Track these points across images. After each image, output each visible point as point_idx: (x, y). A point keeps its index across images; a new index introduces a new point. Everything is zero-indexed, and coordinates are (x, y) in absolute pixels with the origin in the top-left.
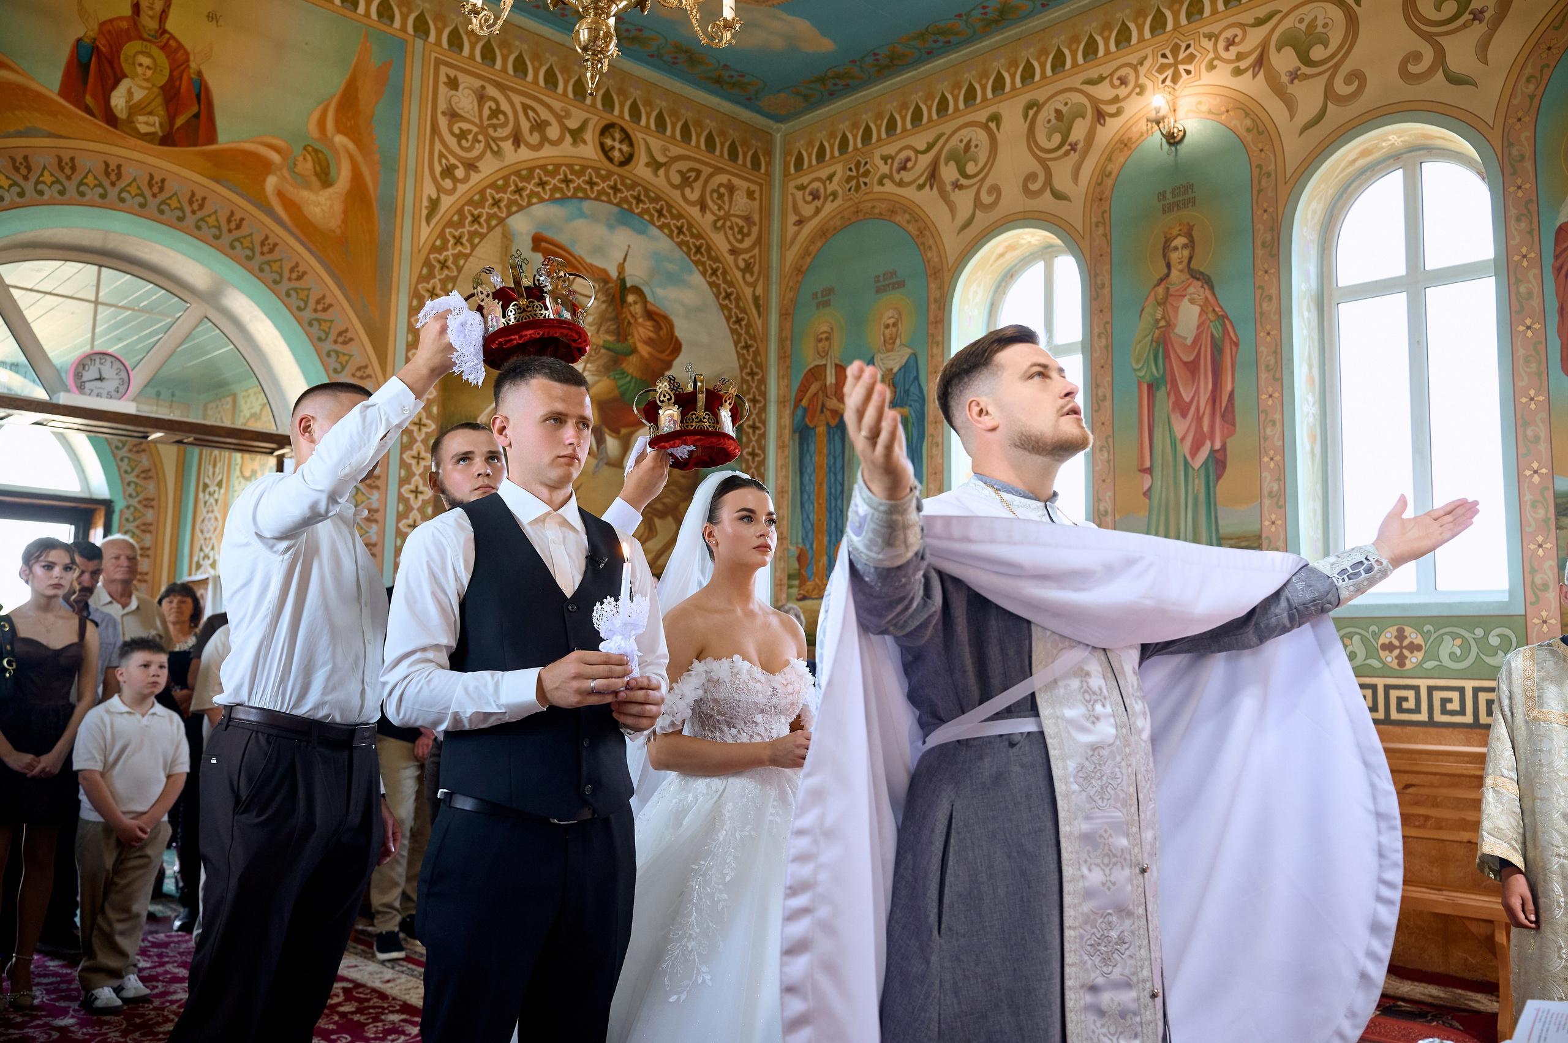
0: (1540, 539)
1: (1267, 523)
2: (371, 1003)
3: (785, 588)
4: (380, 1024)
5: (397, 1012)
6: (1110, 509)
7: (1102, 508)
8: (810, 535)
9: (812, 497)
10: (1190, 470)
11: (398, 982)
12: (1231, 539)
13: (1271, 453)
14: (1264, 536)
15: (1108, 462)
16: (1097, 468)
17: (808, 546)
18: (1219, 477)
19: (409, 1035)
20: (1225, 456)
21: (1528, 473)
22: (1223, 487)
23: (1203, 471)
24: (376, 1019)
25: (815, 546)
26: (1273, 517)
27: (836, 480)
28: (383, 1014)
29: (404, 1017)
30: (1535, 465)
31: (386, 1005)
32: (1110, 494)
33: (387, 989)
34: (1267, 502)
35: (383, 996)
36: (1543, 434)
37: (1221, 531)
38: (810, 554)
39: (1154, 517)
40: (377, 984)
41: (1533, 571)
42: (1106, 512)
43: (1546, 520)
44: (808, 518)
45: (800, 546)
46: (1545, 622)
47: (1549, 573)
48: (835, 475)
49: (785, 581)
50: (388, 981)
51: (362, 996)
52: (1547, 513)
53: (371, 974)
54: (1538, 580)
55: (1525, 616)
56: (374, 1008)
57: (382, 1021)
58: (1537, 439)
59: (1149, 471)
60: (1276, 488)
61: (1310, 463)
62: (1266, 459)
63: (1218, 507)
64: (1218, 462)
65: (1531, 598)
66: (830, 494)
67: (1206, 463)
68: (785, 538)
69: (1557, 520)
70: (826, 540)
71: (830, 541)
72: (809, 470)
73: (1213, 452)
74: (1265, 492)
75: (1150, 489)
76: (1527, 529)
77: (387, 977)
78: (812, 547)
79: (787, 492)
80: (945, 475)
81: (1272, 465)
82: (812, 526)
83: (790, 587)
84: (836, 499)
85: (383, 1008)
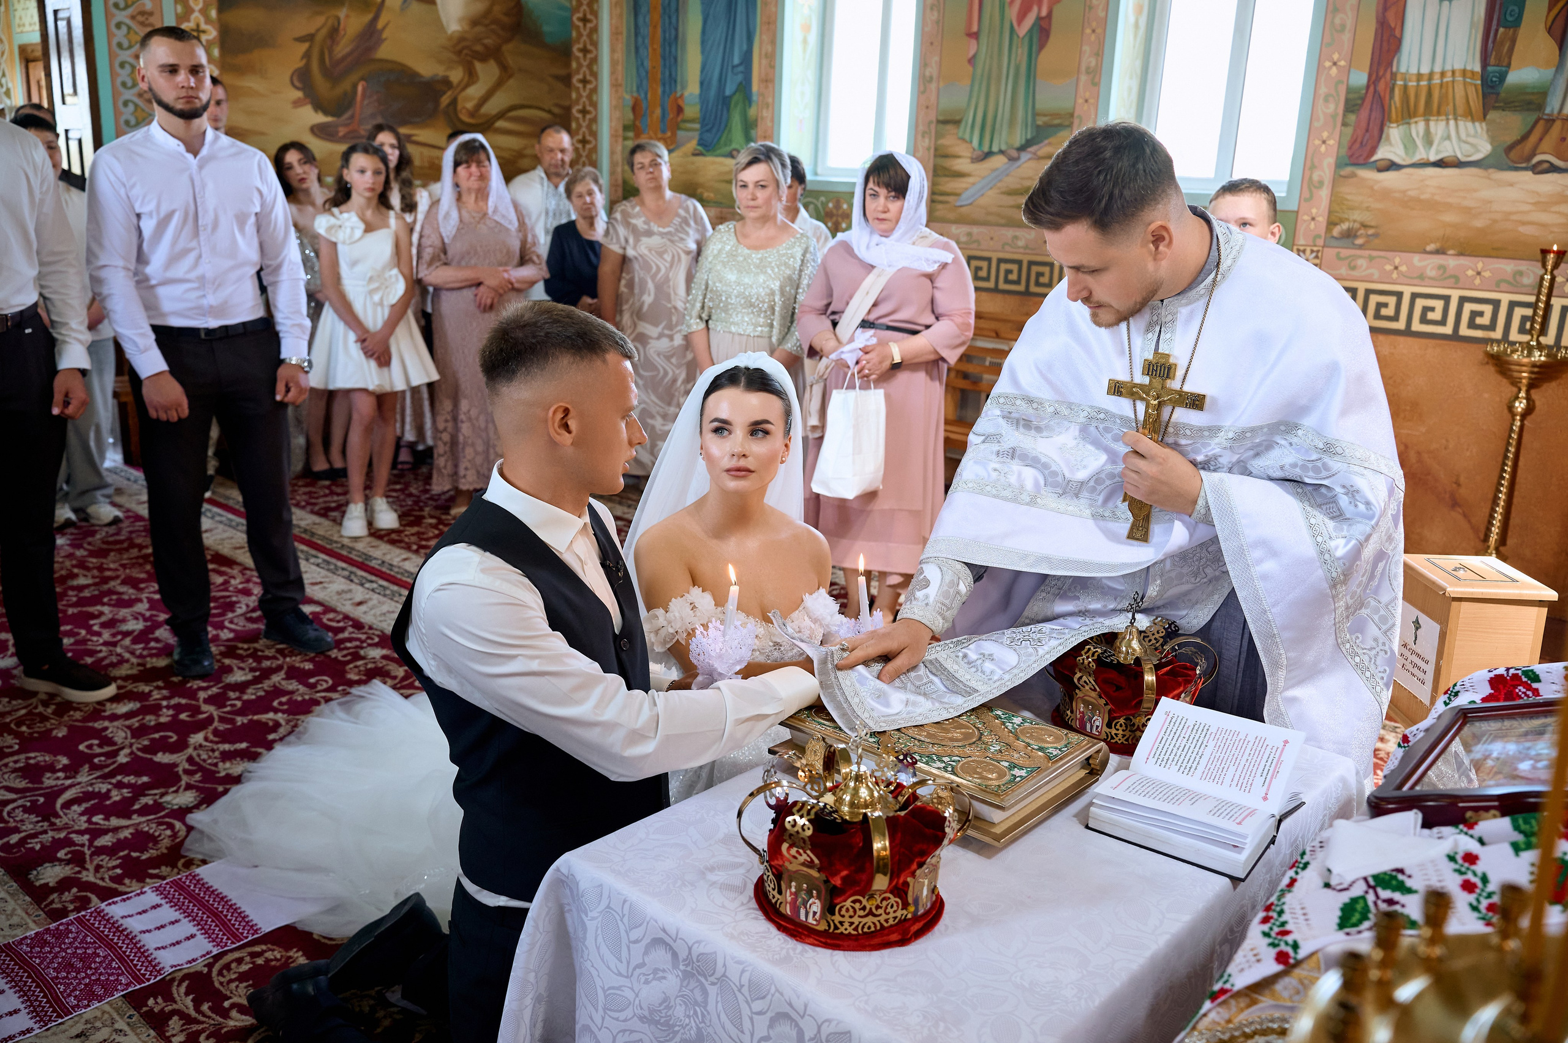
0: (1325, 135)
1: (1080, 101)
2: (346, 635)
3: (620, 140)
4: (360, 663)
5: (376, 645)
6: (935, 75)
7: (927, 74)
8: (645, 82)
9: (646, 41)
10: (1015, 37)
11: (370, 604)
12: (1045, 115)
13: (1094, 24)
14: (1076, 115)
15: (937, 22)
16: (927, 29)
17: (643, 95)
18: (1042, 46)
19: (395, 678)
20: (1050, 24)
21: (1328, 64)
22: (1047, 58)
23: (1026, 40)
24: (356, 657)
25: (649, 96)
26: (1087, 95)
27: (670, 23)
28: (362, 648)
29: (385, 652)
30: (1336, 57)
31: (363, 637)
32: (936, 58)
33: (358, 613)
34: (1083, 78)
35: (358, 625)
36: (1349, 23)
37: (1038, 106)
38: (644, 105)
39: (976, 88)
40: (347, 608)
41: (1313, 167)
42: (931, 78)
43: (1334, 116)
44: (642, 64)
45: (635, 94)
46: (1313, 219)
47: (1327, 171)
48: (670, 17)
49: (621, 132)
50: (360, 604)
51: (334, 624)
52: (1336, 109)
53: (339, 593)
54: (1315, 177)
55: (1297, 212)
56: (350, 640)
57: (363, 658)
58: (1343, 27)
59: (975, 36)
60: (1093, 64)
61: (1131, 37)
62: (1088, 31)
63: (1038, 81)
64: (1043, 31)
65: (1306, 194)
66: (665, 39)
67: (1031, 31)
68: (620, 85)
69: (1344, 115)
70: (660, 90)
71: (664, 92)
72: (644, 10)
73: (1039, 18)
74: (1083, 68)
75: (974, 56)
76: (1316, 124)
77: (358, 599)
78: (646, 97)
79: (621, 33)
80: (778, 24)
81: (1093, 37)
82: (647, 73)
83: (625, 139)
84: (670, 46)
85: (362, 642)
